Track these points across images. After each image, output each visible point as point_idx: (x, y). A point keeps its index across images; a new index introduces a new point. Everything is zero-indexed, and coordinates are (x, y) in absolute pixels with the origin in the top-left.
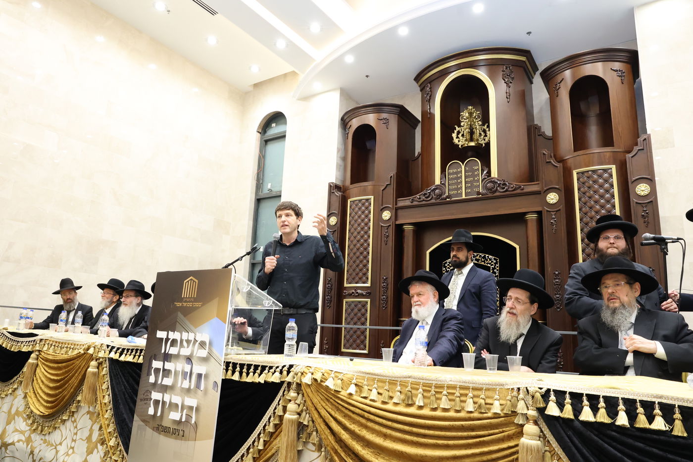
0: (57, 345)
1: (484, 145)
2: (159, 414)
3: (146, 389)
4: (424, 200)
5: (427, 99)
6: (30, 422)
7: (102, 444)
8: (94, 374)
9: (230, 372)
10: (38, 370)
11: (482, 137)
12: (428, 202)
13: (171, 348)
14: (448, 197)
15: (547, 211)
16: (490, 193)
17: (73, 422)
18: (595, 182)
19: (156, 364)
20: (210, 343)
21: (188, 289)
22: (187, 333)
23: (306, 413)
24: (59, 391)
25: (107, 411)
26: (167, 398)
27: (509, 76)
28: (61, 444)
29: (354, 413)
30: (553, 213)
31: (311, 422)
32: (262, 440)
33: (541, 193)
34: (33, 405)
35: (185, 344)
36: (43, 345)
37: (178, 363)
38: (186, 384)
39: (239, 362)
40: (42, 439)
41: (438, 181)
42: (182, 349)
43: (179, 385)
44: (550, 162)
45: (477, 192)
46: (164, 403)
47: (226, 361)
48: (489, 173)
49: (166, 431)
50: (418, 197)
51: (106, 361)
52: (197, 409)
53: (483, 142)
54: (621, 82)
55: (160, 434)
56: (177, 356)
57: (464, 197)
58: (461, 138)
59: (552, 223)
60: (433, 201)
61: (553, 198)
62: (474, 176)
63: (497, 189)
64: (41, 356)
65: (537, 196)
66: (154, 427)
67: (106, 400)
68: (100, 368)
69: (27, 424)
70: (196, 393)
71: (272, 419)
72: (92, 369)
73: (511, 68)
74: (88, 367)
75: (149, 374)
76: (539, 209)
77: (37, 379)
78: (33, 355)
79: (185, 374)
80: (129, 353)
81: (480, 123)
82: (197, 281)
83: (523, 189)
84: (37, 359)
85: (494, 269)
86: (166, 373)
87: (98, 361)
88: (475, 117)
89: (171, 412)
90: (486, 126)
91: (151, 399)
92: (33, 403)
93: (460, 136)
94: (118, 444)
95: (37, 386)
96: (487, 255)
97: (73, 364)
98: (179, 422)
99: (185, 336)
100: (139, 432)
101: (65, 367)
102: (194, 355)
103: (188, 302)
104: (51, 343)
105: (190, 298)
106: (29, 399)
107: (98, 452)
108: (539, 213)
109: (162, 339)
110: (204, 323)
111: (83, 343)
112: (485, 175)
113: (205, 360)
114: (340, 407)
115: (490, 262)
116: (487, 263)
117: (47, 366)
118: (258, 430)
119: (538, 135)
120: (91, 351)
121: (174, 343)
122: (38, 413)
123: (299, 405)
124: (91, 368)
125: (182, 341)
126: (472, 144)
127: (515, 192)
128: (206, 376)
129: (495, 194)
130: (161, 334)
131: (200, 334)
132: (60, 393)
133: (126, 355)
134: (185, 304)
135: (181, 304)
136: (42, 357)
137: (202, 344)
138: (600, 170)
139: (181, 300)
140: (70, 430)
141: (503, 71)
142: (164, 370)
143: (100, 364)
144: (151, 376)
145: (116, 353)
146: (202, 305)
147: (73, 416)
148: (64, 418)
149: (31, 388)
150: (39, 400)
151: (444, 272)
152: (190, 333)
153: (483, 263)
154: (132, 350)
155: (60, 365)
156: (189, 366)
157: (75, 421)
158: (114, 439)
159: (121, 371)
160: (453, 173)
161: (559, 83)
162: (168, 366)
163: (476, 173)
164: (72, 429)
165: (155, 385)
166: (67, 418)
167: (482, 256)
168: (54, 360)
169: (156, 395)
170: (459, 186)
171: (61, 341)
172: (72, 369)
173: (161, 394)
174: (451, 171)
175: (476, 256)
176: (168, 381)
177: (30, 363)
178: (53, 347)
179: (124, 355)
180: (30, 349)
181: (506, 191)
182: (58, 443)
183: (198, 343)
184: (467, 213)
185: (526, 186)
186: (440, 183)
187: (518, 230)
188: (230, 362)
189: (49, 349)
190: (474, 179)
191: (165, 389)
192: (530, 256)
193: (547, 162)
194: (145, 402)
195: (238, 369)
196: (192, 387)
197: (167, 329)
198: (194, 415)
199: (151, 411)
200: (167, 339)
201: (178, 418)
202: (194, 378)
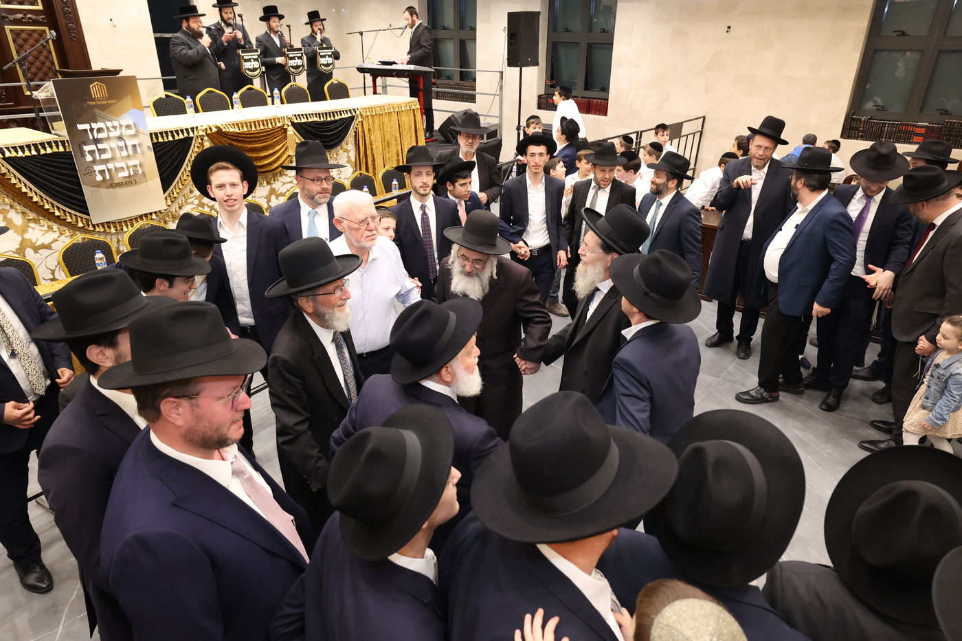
2: (108, 177)
3: (87, 165)
9: (154, 138)
13: (99, 134)
19: (86, 148)
20: (135, 125)
21: (97, 91)
26: (111, 166)
29: (242, 138)
35: (111, 129)
37: (110, 143)
38: (124, 153)
42: (110, 133)
43: (118, 155)
46: (109, 170)
49: (120, 184)
52: (141, 165)
56: (108, 138)
66: (107, 186)
70: (135, 156)
75: (83, 154)
79: (121, 149)
82: (104, 86)
86: (101, 151)
89: (119, 173)
91: (96, 171)
98: (130, 176)
99: (109, 124)
100: (94, 195)
102: (124, 135)
103: (101, 101)
105: (102, 98)
107: (34, 229)
109: (86, 130)
110: (124, 112)
113: (135, 136)
121: (99, 130)
125: (108, 128)
128: (140, 145)
130: (80, 127)
131: (124, 120)
134: (99, 103)
135: (94, 103)
137: (128, 127)
139: (94, 100)
142: (98, 150)
144: (87, 157)
146: (117, 102)
152: (113, 121)
156: (123, 142)
162: (100, 146)
165: (94, 162)
169: (97, 168)
173: (104, 166)
176: (104, 156)
183: (123, 127)
191: (106, 161)
194: (90, 174)
195: (159, 135)
196: (131, 154)
197: (89, 122)
198: (139, 169)
199: (99, 178)
200: (92, 130)
201: (127, 175)
202: (130, 149)
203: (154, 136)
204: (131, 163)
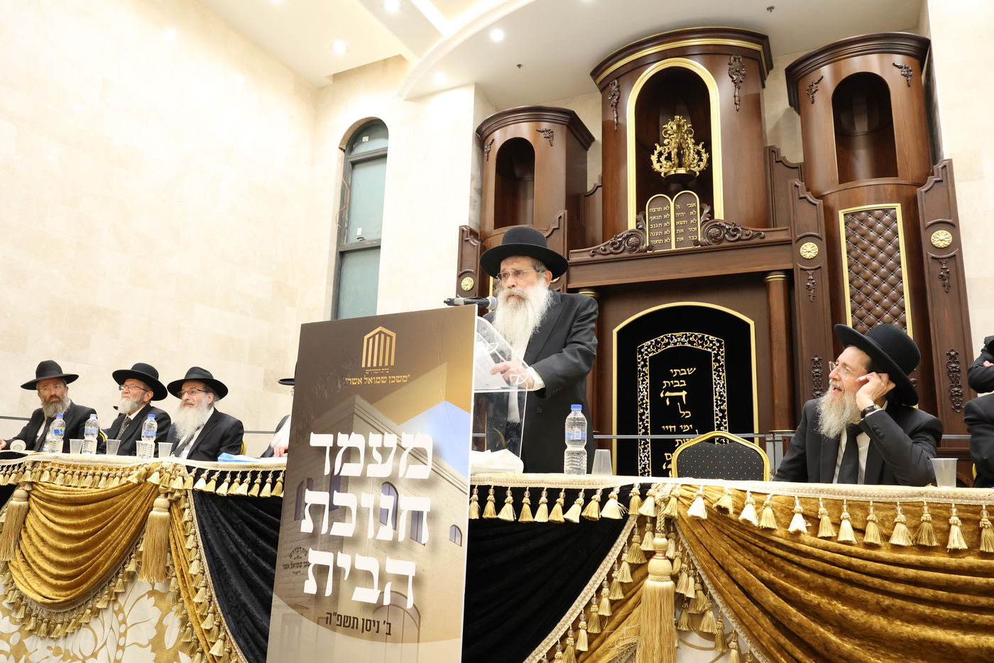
0: (70, 472)
1: (698, 173)
2: (328, 592)
3: (295, 545)
4: (611, 253)
5: (612, 103)
6: (20, 615)
7: (192, 652)
8: (162, 521)
9: (490, 507)
10: (31, 519)
11: (695, 161)
12: (618, 256)
13: (345, 464)
14: (650, 248)
15: (801, 269)
16: (714, 242)
17: (116, 613)
18: (871, 227)
19: (313, 497)
20: (436, 452)
21: (374, 350)
22: (380, 435)
23: (688, 576)
24: (85, 555)
25: (197, 590)
26: (344, 561)
27: (739, 71)
28: (94, 655)
30: (810, 273)
31: (700, 593)
32: (583, 633)
33: (791, 244)
34: (25, 584)
35: (377, 455)
36: (39, 473)
37: (363, 493)
38: (386, 533)
39: (510, 485)
40: (49, 648)
41: (632, 225)
42: (370, 466)
43: (370, 534)
44: (805, 198)
45: (694, 241)
46: (338, 571)
47: (477, 484)
48: (712, 212)
49: (347, 624)
50: (603, 248)
51: (186, 496)
52: (417, 581)
53: (696, 169)
54: (906, 84)
55: (334, 630)
56: (361, 480)
57: (673, 248)
58: (664, 162)
59: (809, 286)
60: (626, 254)
61: (809, 250)
62: (689, 217)
63: (724, 237)
64: (33, 492)
65: (785, 247)
66: (319, 618)
67: (194, 569)
68: (175, 511)
69: (13, 621)
70: (410, 549)
71: (605, 590)
72: (159, 510)
73: (741, 60)
74: (151, 509)
75: (298, 516)
76: (789, 266)
77: (29, 537)
78: (19, 492)
79: (381, 515)
80: (238, 479)
81: (693, 140)
82: (394, 335)
83: (764, 238)
84: (28, 498)
85: (716, 355)
86: (338, 513)
87: (169, 497)
88: (686, 131)
89: (357, 589)
90: (701, 146)
91: (309, 565)
92: (25, 580)
93: (662, 159)
94: (230, 653)
95: (31, 550)
96: (706, 336)
97: (113, 504)
98: (378, 607)
99: (375, 440)
100: (287, 628)
101: (93, 512)
102: (400, 476)
103: (376, 375)
104: (56, 468)
105: (381, 368)
106: (15, 573)
108: (789, 274)
109: (323, 449)
110: (418, 413)
111: (130, 466)
112: (705, 217)
114: (776, 560)
115: (711, 345)
116: (707, 347)
117: (52, 511)
118: (572, 615)
119: (777, 162)
120: (154, 479)
121: (350, 454)
122: (39, 599)
123: (672, 561)
124: (157, 511)
125: (368, 451)
126: (682, 171)
127: (751, 242)
128: (432, 516)
129: (722, 245)
130: (317, 440)
131: (412, 436)
132: (88, 559)
133: (230, 484)
135: (360, 381)
136: (39, 495)
137: (418, 455)
138: (878, 210)
139: (360, 372)
140: (111, 628)
141: (729, 64)
142: (333, 507)
143: (174, 503)
144: (303, 521)
145: (208, 481)
146: (410, 380)
147: (115, 601)
148: (99, 606)
149: (18, 552)
150: (37, 576)
151: (639, 361)
152: (386, 433)
153: (700, 347)
154: (244, 475)
155: (82, 508)
156: (391, 499)
157: (121, 610)
158: (219, 643)
159: (222, 513)
160: (656, 213)
161: (816, 84)
162: (340, 499)
163: (692, 213)
164: (115, 625)
165: (313, 537)
166: (104, 606)
167: (699, 336)
168: (68, 499)
169: (317, 557)
170: (666, 232)
171: (79, 464)
172: (111, 514)
173: (331, 555)
174: (653, 210)
175: (689, 337)
176: (340, 529)
177: (13, 508)
178: (61, 475)
179: (225, 485)
180: (11, 481)
181: (739, 239)
182: (87, 654)
183: (405, 454)
184: (679, 273)
185: (767, 233)
186: (635, 228)
187: (755, 298)
188: (489, 487)
189: (52, 479)
190: (689, 222)
191: (337, 544)
192: (775, 335)
193: (801, 198)
194: (296, 570)
195: (510, 498)
196: (401, 538)
197: (333, 430)
198: (410, 593)
199: (310, 587)
200: (335, 449)
201: (375, 601)
202: (404, 520)
203: (491, 497)
204: (396, 566)
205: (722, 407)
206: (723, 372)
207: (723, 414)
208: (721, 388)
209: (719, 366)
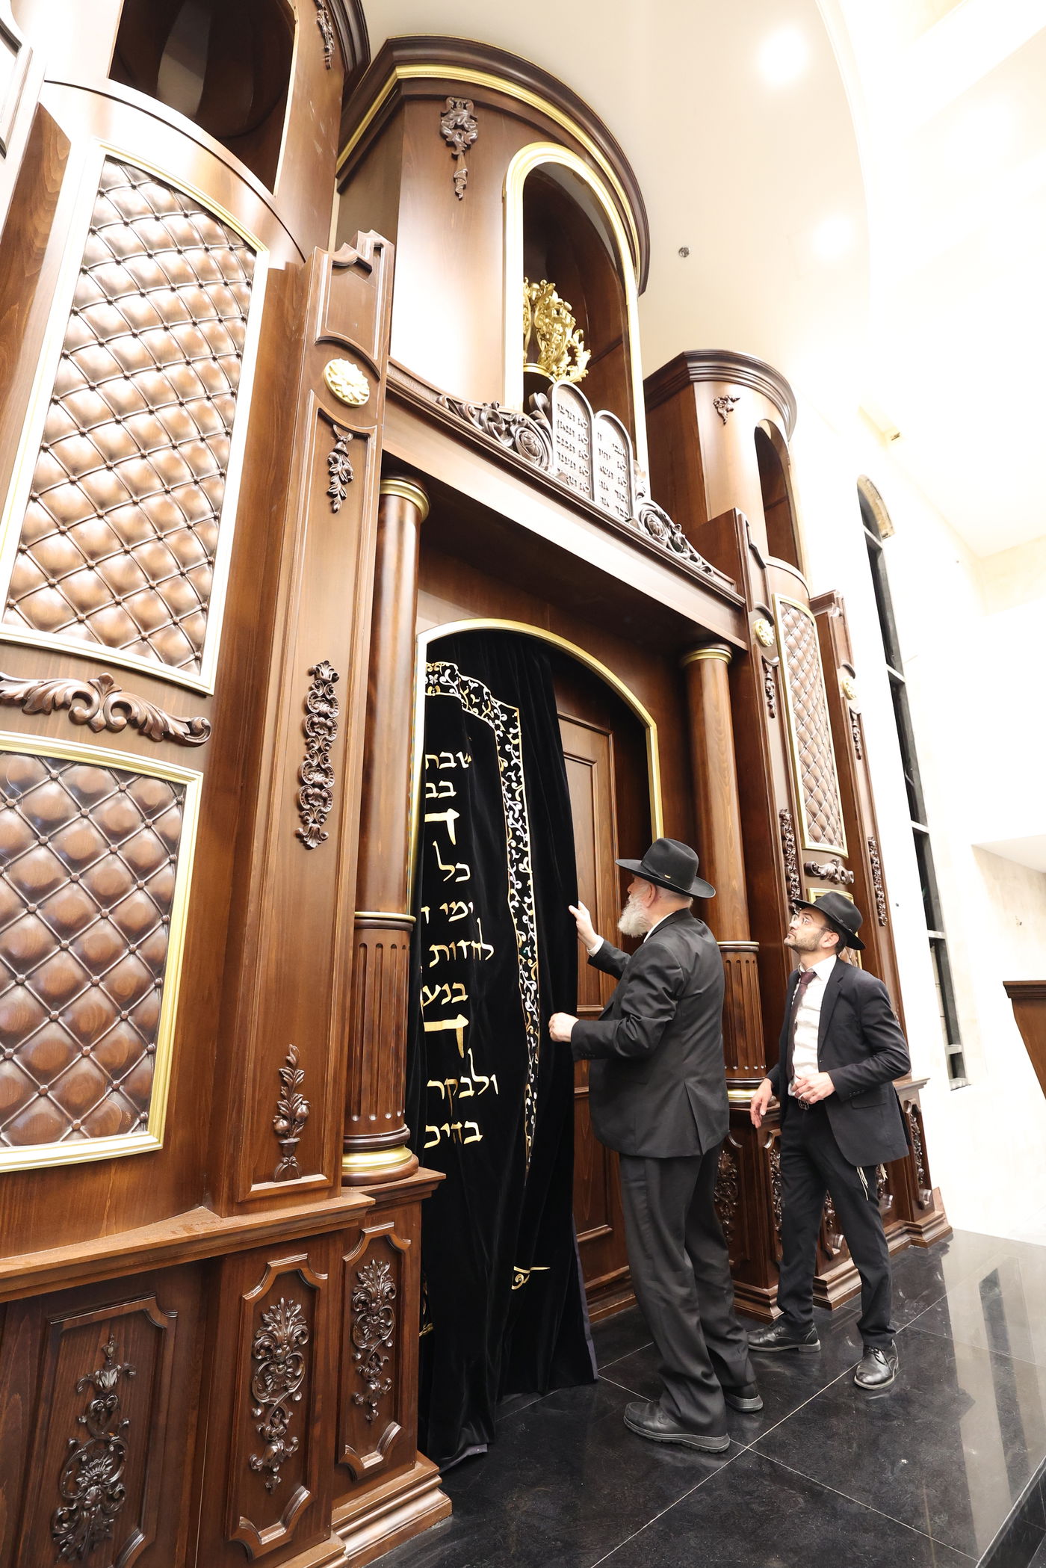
167: (473, 685)
185: (714, 575)
205: (521, 867)
206: (519, 783)
207: (524, 883)
208: (517, 821)
209: (509, 769)
